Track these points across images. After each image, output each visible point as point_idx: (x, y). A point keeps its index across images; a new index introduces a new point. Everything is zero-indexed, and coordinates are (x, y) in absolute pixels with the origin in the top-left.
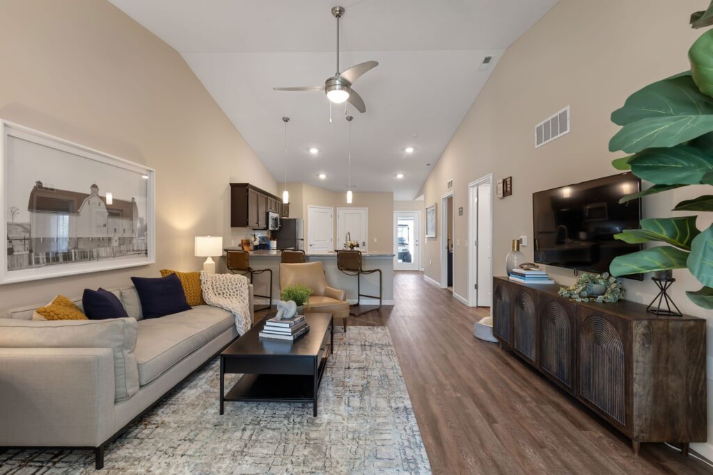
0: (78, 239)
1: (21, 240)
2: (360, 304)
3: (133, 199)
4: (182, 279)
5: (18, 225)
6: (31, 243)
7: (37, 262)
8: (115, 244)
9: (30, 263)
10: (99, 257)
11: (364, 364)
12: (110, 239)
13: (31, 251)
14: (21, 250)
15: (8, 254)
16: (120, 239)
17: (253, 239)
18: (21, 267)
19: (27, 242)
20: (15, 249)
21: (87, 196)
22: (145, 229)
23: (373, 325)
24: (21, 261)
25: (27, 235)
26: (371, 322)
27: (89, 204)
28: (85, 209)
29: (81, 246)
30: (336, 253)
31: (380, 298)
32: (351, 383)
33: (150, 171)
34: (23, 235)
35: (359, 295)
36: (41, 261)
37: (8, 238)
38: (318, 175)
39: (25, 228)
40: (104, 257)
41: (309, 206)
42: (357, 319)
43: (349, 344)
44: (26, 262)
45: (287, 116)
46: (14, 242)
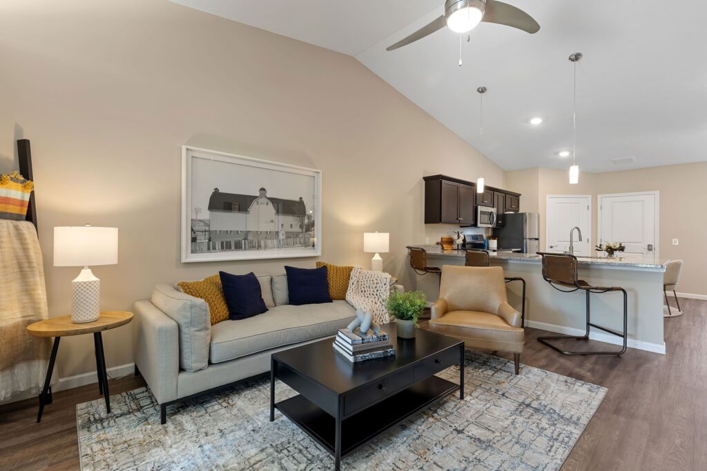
0: (248, 232)
1: (202, 232)
2: (591, 337)
3: (301, 198)
4: (332, 271)
5: (200, 221)
6: (210, 234)
7: (214, 248)
8: (281, 237)
9: (209, 249)
10: (266, 247)
11: (491, 436)
12: (277, 233)
13: (210, 240)
14: (202, 239)
15: (192, 242)
16: (287, 233)
17: (455, 237)
18: (202, 251)
19: (207, 233)
20: (198, 238)
21: (256, 197)
22: (312, 224)
23: (579, 377)
24: (202, 247)
25: (207, 229)
26: (582, 372)
27: (258, 204)
28: (254, 208)
29: (250, 238)
30: (541, 257)
31: (624, 336)
32: (436, 458)
33: (318, 173)
34: (204, 228)
35: (589, 324)
36: (217, 247)
37: (192, 230)
38: (557, 153)
39: (206, 223)
40: (271, 248)
41: (547, 196)
42: (562, 360)
43: (503, 395)
44: (205, 248)
45: (482, 86)
46: (197, 233)
